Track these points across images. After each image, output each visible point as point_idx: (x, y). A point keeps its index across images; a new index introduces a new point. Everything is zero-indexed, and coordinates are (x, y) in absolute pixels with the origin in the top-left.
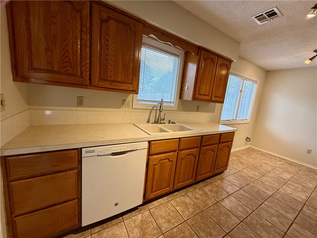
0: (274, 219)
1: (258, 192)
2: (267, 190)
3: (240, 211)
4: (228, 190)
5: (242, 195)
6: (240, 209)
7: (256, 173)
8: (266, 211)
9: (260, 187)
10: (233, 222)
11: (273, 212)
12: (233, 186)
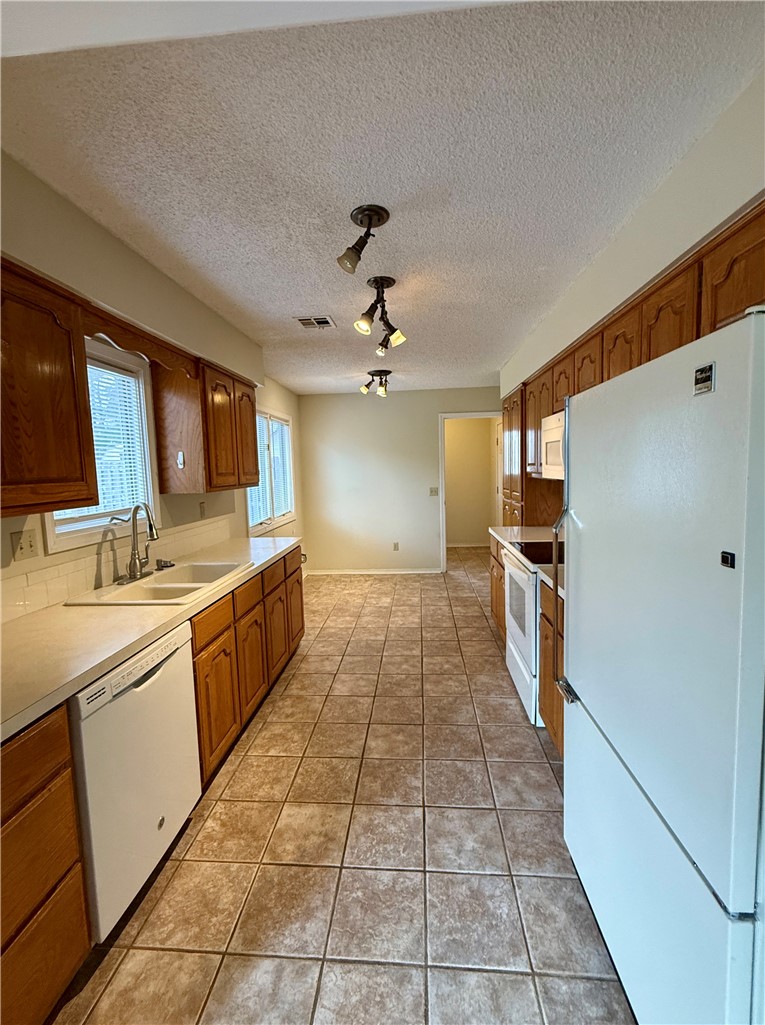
0: (404, 666)
1: (368, 646)
2: (377, 635)
3: (364, 686)
4: (328, 669)
5: (351, 663)
6: (362, 683)
7: (348, 618)
8: (393, 664)
9: (365, 637)
10: (366, 705)
11: (398, 659)
12: (331, 658)
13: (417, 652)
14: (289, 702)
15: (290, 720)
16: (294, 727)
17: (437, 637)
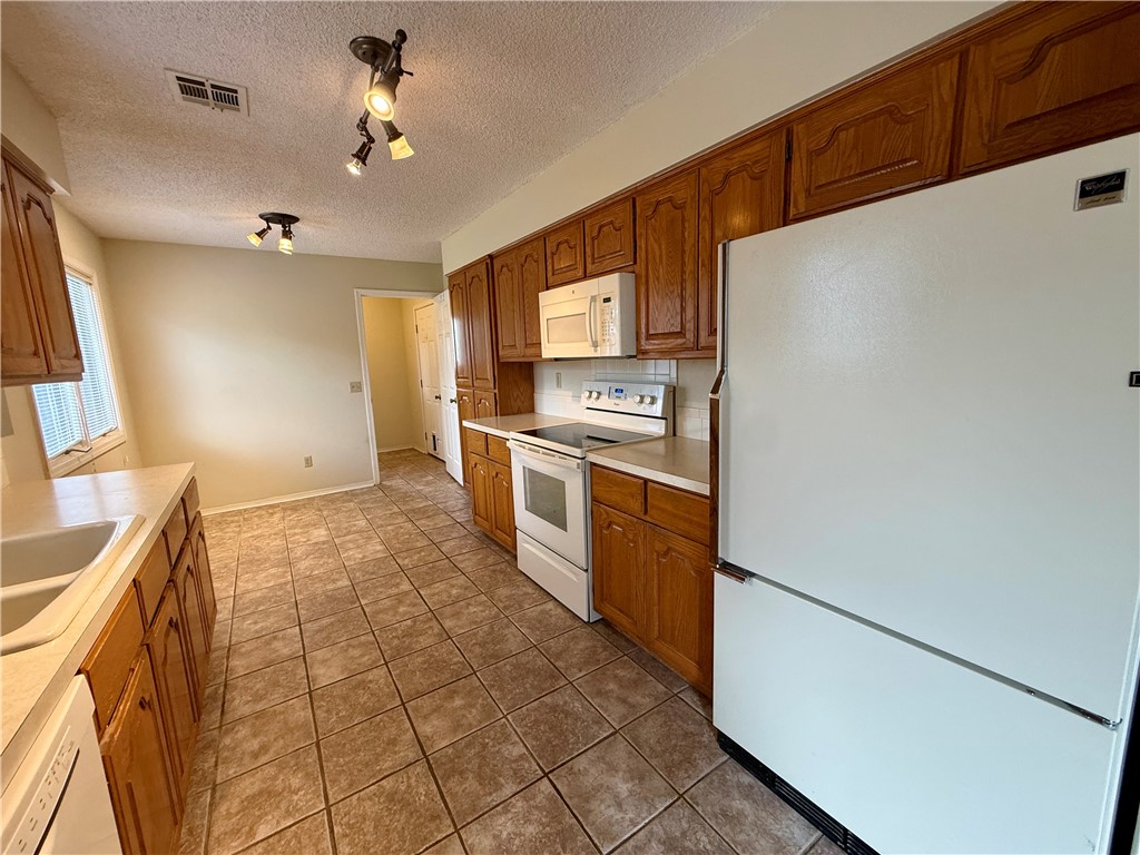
0: (401, 609)
1: (331, 599)
2: (334, 581)
3: (362, 656)
4: (286, 651)
5: (319, 631)
6: (356, 653)
7: (273, 571)
8: (384, 611)
9: (318, 588)
10: (382, 681)
11: (387, 603)
12: (280, 635)
13: (406, 586)
14: (243, 731)
15: (264, 759)
16: (281, 768)
17: (419, 560)
